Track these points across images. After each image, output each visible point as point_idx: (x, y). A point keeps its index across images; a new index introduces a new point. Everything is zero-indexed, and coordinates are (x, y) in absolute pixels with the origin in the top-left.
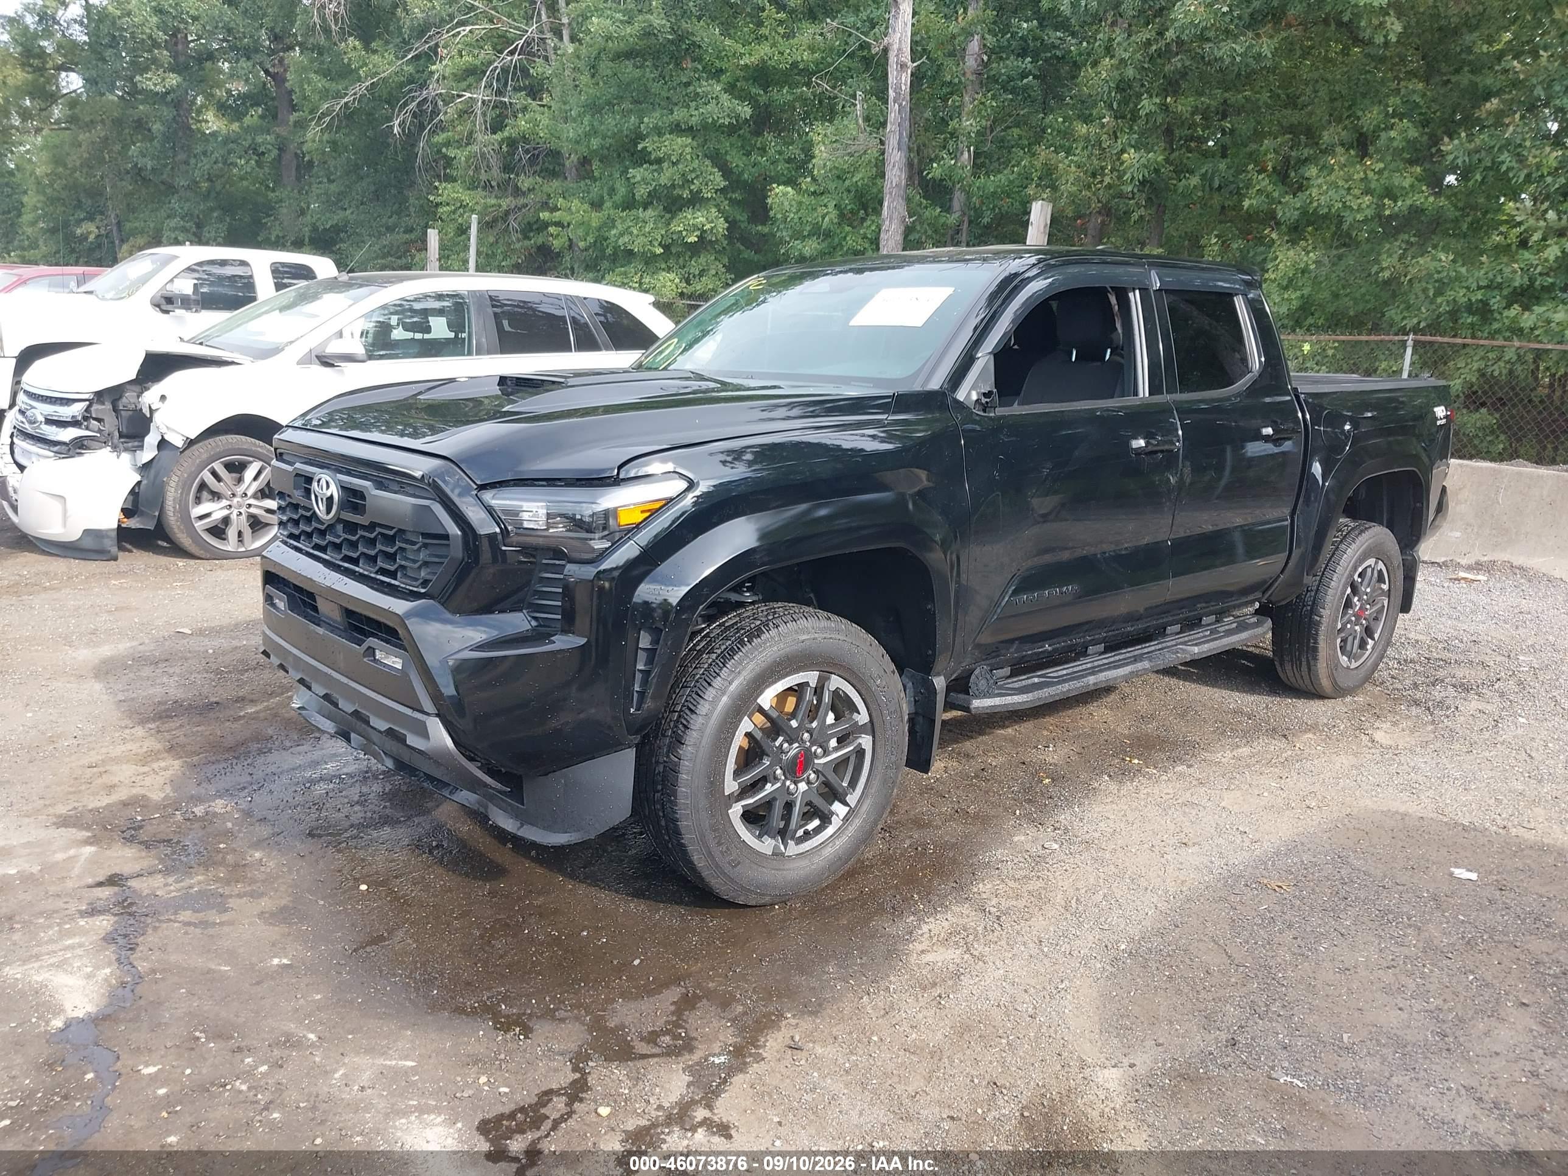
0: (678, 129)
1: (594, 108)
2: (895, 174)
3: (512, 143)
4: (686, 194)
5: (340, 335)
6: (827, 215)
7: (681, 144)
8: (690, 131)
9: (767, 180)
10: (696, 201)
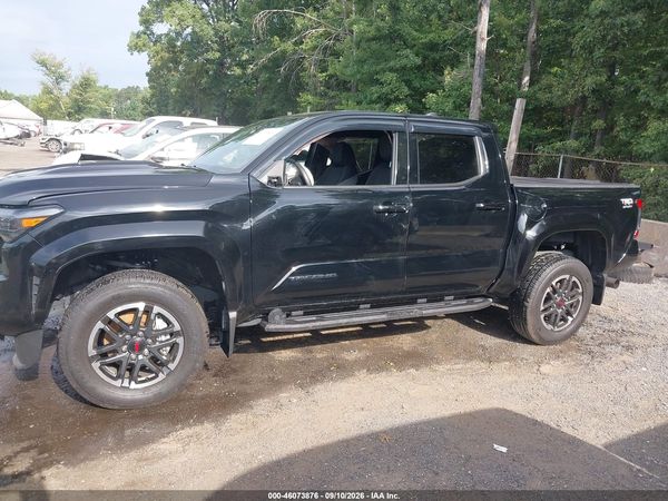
0: (391, 70)
1: (361, 62)
2: (477, 88)
3: (331, 77)
4: (392, 97)
5: (162, 150)
6: (449, 106)
7: (391, 76)
8: (396, 71)
9: (426, 91)
10: (397, 100)
